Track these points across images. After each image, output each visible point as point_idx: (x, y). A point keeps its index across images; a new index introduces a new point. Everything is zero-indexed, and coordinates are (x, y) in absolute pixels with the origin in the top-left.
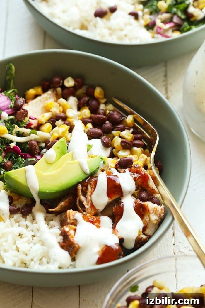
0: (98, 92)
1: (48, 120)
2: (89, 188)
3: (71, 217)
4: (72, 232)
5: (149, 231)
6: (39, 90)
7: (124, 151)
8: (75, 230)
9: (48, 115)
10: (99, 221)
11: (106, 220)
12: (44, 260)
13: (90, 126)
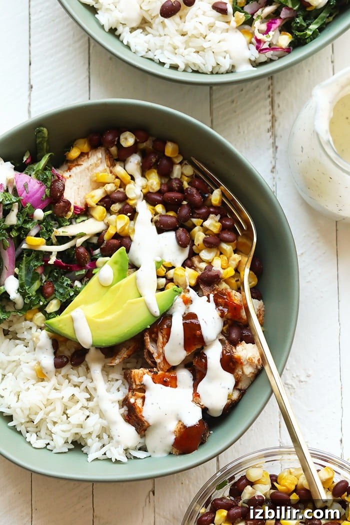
0: (170, 149)
1: (100, 201)
2: (160, 337)
3: (138, 383)
4: (139, 402)
5: (243, 385)
6: (85, 147)
7: (209, 252)
8: (144, 398)
9: (99, 194)
10: (175, 378)
11: (184, 376)
12: (105, 436)
13: (159, 208)
